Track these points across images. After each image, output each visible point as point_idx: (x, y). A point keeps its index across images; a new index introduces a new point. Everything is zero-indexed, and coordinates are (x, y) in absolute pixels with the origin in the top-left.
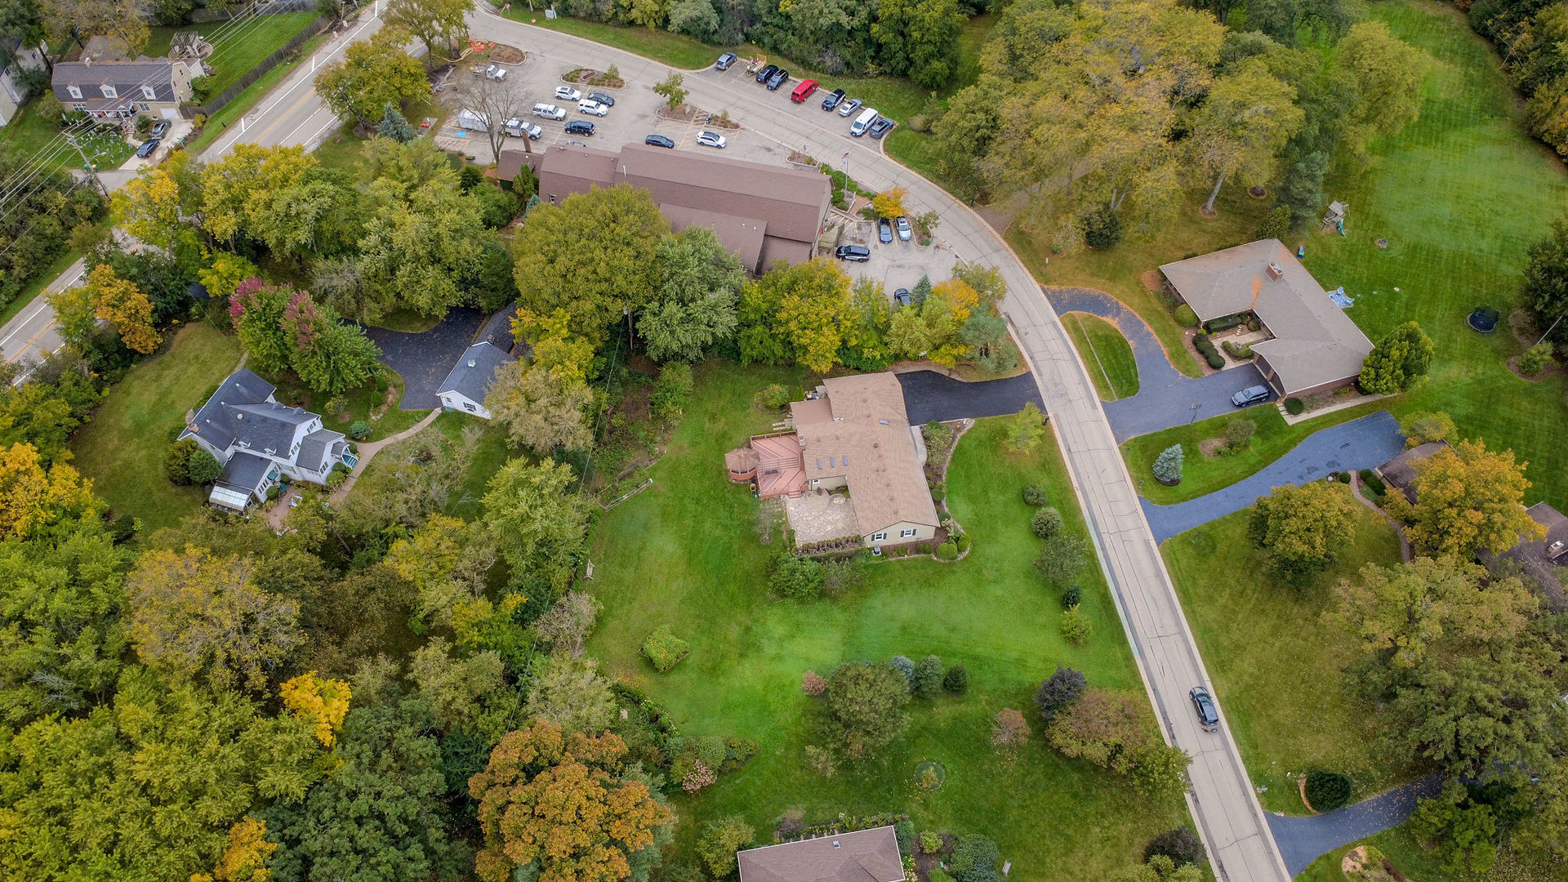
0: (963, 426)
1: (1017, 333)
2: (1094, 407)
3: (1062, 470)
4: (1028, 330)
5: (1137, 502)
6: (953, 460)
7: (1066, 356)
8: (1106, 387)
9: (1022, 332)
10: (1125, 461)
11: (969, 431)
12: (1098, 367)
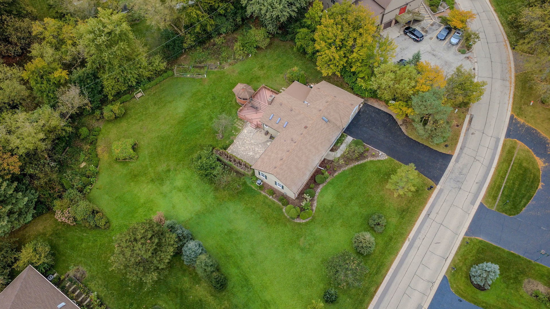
0: (378, 156)
1: (467, 130)
2: (473, 203)
3: (411, 223)
4: (477, 133)
5: (440, 278)
6: (352, 169)
7: (486, 162)
8: (495, 198)
9: (471, 131)
10: (460, 248)
11: (379, 161)
12: (501, 183)
